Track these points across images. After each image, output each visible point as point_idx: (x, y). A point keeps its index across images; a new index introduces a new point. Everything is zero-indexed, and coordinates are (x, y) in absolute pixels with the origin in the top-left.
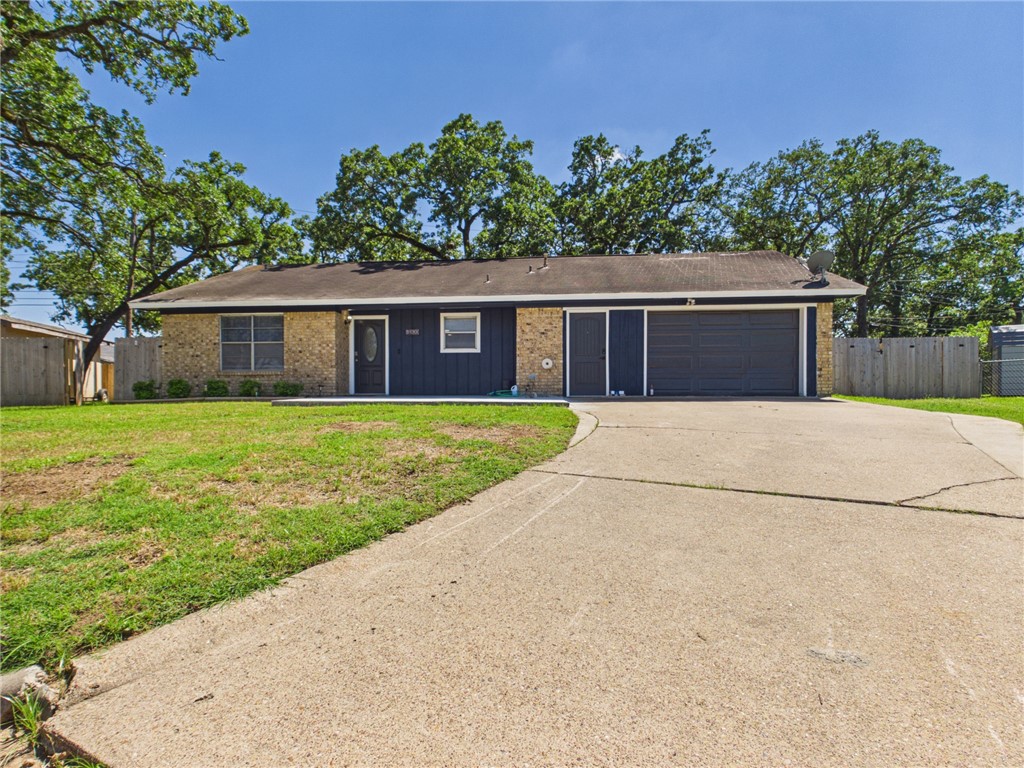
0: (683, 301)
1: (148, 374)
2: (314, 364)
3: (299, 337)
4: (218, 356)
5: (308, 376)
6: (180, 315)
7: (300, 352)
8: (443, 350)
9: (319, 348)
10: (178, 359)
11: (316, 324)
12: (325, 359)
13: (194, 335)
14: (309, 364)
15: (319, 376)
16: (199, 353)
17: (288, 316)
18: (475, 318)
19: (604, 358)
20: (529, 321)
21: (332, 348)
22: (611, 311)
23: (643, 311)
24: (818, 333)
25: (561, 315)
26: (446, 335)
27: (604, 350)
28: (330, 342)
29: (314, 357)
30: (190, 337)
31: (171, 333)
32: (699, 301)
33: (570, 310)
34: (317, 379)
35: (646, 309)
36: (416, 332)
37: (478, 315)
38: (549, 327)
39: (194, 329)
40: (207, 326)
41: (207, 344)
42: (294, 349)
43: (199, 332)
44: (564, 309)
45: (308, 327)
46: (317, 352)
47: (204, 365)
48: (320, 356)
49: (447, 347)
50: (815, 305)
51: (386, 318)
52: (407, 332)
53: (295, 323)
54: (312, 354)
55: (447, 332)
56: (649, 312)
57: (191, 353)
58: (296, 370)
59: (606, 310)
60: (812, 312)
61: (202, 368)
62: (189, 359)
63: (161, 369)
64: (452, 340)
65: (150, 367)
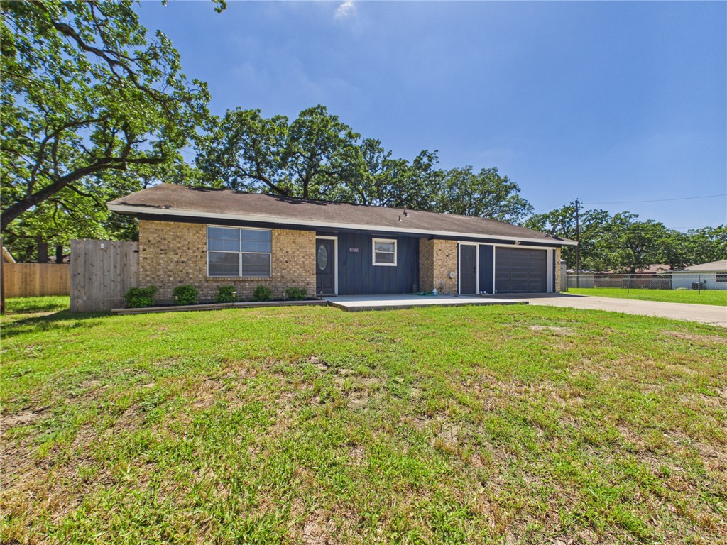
0: (513, 242)
1: (119, 279)
2: (298, 272)
3: (286, 249)
4: (206, 263)
5: (293, 282)
6: (163, 222)
7: (287, 262)
8: (374, 264)
9: (303, 260)
10: (159, 265)
11: (299, 240)
12: (307, 268)
13: (180, 242)
14: (294, 272)
15: (303, 281)
16: (185, 260)
17: (276, 232)
18: (394, 243)
19: (475, 272)
20: (440, 248)
21: (313, 260)
22: (480, 245)
23: (492, 246)
24: (556, 263)
25: (456, 245)
26: (376, 253)
27: (475, 268)
28: (312, 255)
29: (298, 267)
30: (174, 244)
31: (150, 239)
32: (523, 243)
33: (461, 243)
34: (301, 284)
35: (495, 245)
36: (356, 250)
37: (395, 241)
38: (450, 252)
39: (179, 237)
40: (194, 235)
41: (194, 252)
42: (281, 259)
43: (185, 240)
44: (458, 242)
45: (293, 242)
46: (301, 262)
47: (190, 271)
48: (304, 266)
49: (376, 262)
50: (555, 248)
51: (335, 238)
52: (351, 250)
53: (282, 238)
54: (297, 264)
55: (377, 251)
56: (496, 247)
57: (176, 259)
58: (283, 277)
59: (477, 244)
60: (554, 251)
61: (187, 273)
62: (172, 265)
63: (137, 274)
64: (380, 257)
65: (122, 271)
